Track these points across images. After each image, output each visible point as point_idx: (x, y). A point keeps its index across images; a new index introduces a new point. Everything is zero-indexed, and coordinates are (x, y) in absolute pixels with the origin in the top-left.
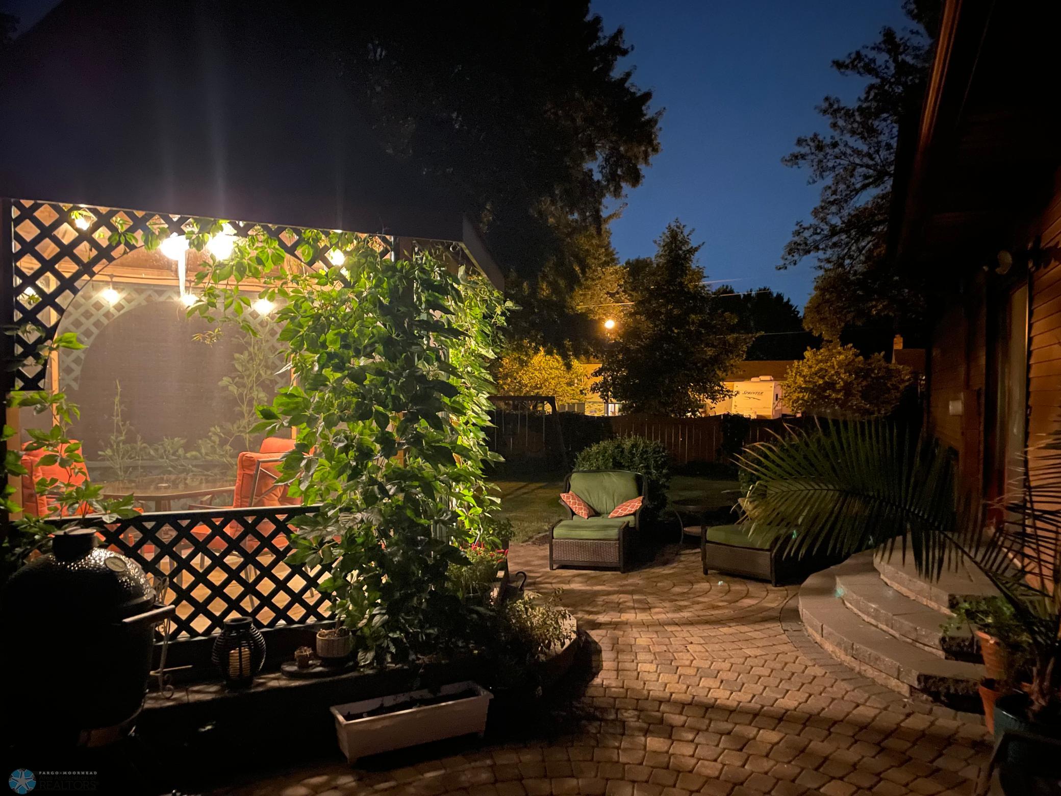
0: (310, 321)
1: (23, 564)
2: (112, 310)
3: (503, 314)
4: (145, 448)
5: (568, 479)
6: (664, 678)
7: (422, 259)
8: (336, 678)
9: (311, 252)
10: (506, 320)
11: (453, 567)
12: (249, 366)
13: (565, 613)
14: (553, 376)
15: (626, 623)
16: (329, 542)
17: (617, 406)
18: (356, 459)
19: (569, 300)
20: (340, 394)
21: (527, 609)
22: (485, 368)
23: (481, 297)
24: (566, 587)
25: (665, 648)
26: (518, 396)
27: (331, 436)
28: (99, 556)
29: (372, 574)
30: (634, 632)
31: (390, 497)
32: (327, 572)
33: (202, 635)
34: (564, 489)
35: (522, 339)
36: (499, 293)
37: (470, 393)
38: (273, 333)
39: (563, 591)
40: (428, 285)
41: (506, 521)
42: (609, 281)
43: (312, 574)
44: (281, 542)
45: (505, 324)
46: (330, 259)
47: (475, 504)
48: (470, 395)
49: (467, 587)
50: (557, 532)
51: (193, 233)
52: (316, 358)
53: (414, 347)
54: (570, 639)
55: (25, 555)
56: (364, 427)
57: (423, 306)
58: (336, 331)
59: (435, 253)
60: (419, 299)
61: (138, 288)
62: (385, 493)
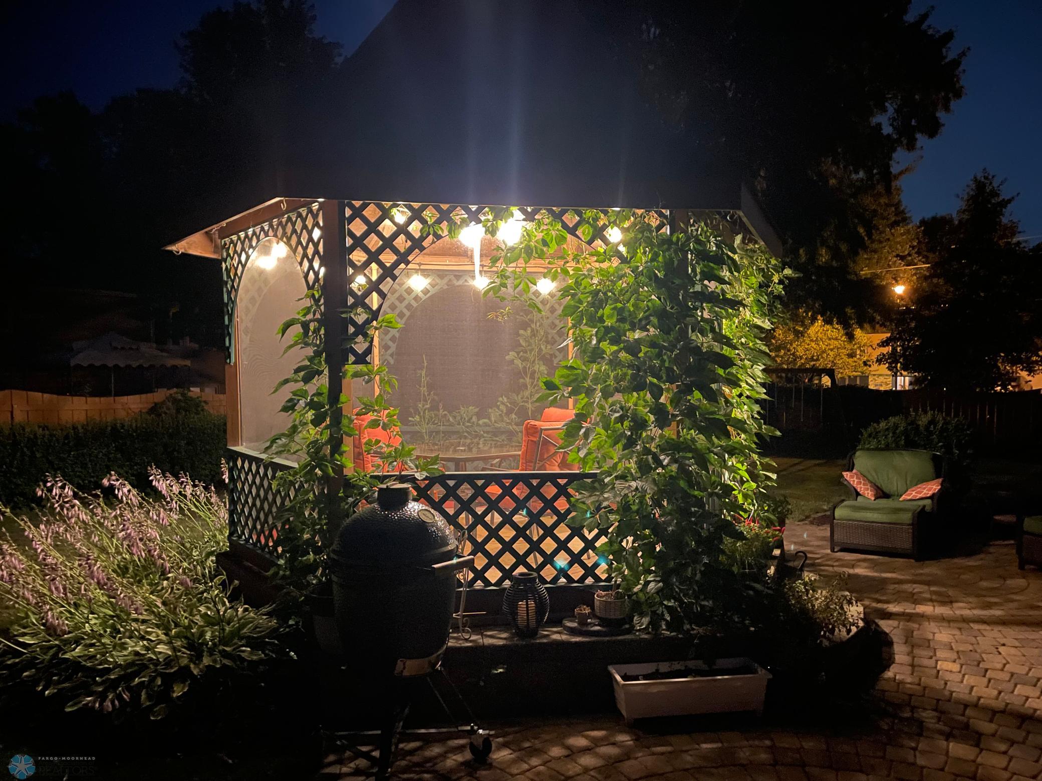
0: (588, 297)
1: (355, 512)
2: (421, 295)
3: (781, 282)
4: (445, 415)
5: (851, 457)
6: (969, 680)
7: (697, 230)
8: (614, 638)
9: (591, 231)
10: (784, 289)
11: (728, 540)
12: (532, 341)
13: (851, 599)
14: (832, 347)
15: (922, 616)
16: (605, 508)
17: (907, 378)
18: (630, 429)
19: (852, 265)
20: (616, 367)
21: (807, 591)
22: (761, 339)
23: (757, 266)
24: (851, 571)
25: (971, 648)
26: (792, 369)
27: (607, 407)
28: (414, 508)
29: (646, 541)
30: (932, 626)
31: (663, 467)
32: (603, 537)
33: (494, 585)
34: (847, 467)
35: (798, 308)
36: (777, 261)
37: (744, 365)
38: (553, 310)
39: (849, 575)
40: (703, 255)
41: (782, 498)
42: (899, 243)
43: (590, 537)
44: (562, 504)
45: (783, 292)
46: (608, 236)
47: (749, 479)
48: (743, 367)
49: (743, 563)
50: (838, 513)
51: (488, 220)
52: (594, 332)
53: (688, 319)
54: (857, 627)
55: (355, 504)
56: (638, 398)
57: (698, 277)
58: (613, 306)
59: (712, 223)
60: (694, 270)
61: (441, 274)
62: (659, 463)
